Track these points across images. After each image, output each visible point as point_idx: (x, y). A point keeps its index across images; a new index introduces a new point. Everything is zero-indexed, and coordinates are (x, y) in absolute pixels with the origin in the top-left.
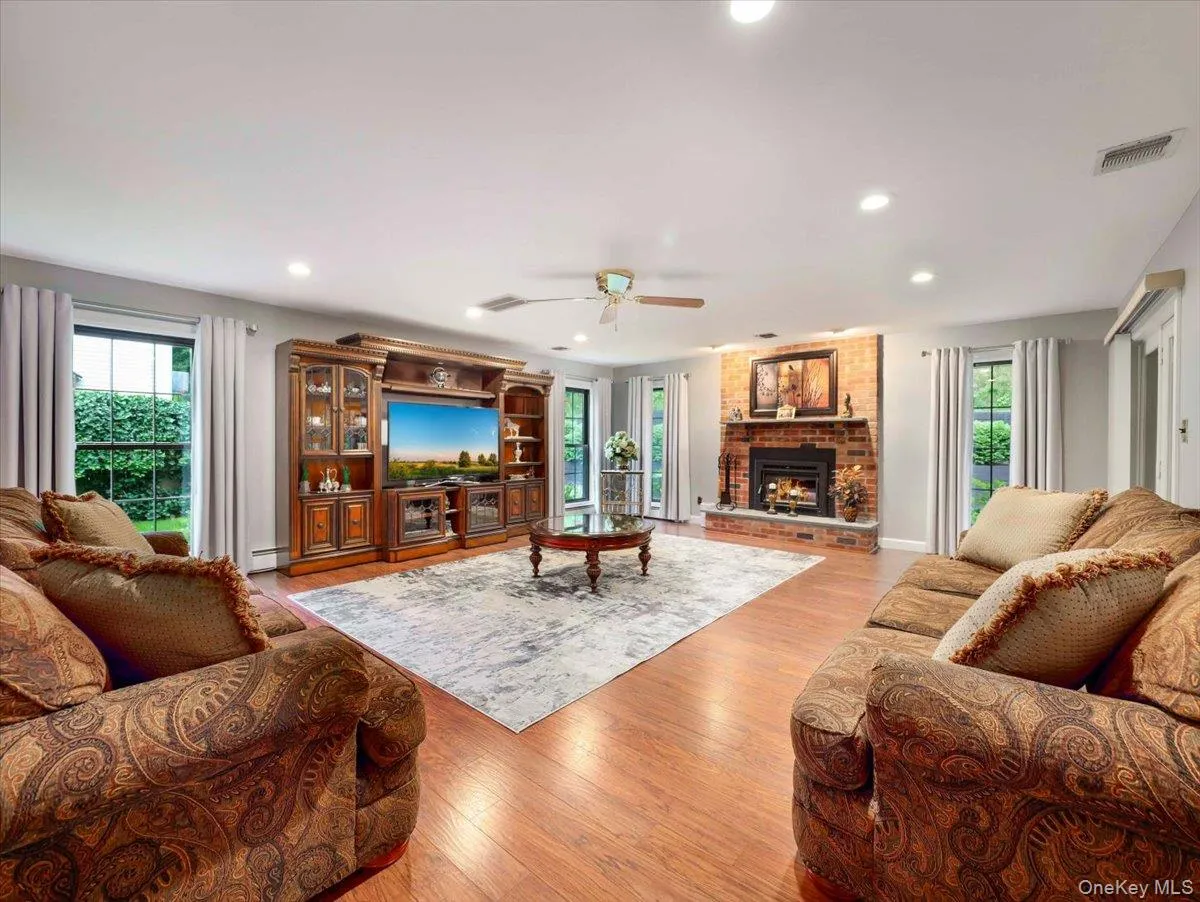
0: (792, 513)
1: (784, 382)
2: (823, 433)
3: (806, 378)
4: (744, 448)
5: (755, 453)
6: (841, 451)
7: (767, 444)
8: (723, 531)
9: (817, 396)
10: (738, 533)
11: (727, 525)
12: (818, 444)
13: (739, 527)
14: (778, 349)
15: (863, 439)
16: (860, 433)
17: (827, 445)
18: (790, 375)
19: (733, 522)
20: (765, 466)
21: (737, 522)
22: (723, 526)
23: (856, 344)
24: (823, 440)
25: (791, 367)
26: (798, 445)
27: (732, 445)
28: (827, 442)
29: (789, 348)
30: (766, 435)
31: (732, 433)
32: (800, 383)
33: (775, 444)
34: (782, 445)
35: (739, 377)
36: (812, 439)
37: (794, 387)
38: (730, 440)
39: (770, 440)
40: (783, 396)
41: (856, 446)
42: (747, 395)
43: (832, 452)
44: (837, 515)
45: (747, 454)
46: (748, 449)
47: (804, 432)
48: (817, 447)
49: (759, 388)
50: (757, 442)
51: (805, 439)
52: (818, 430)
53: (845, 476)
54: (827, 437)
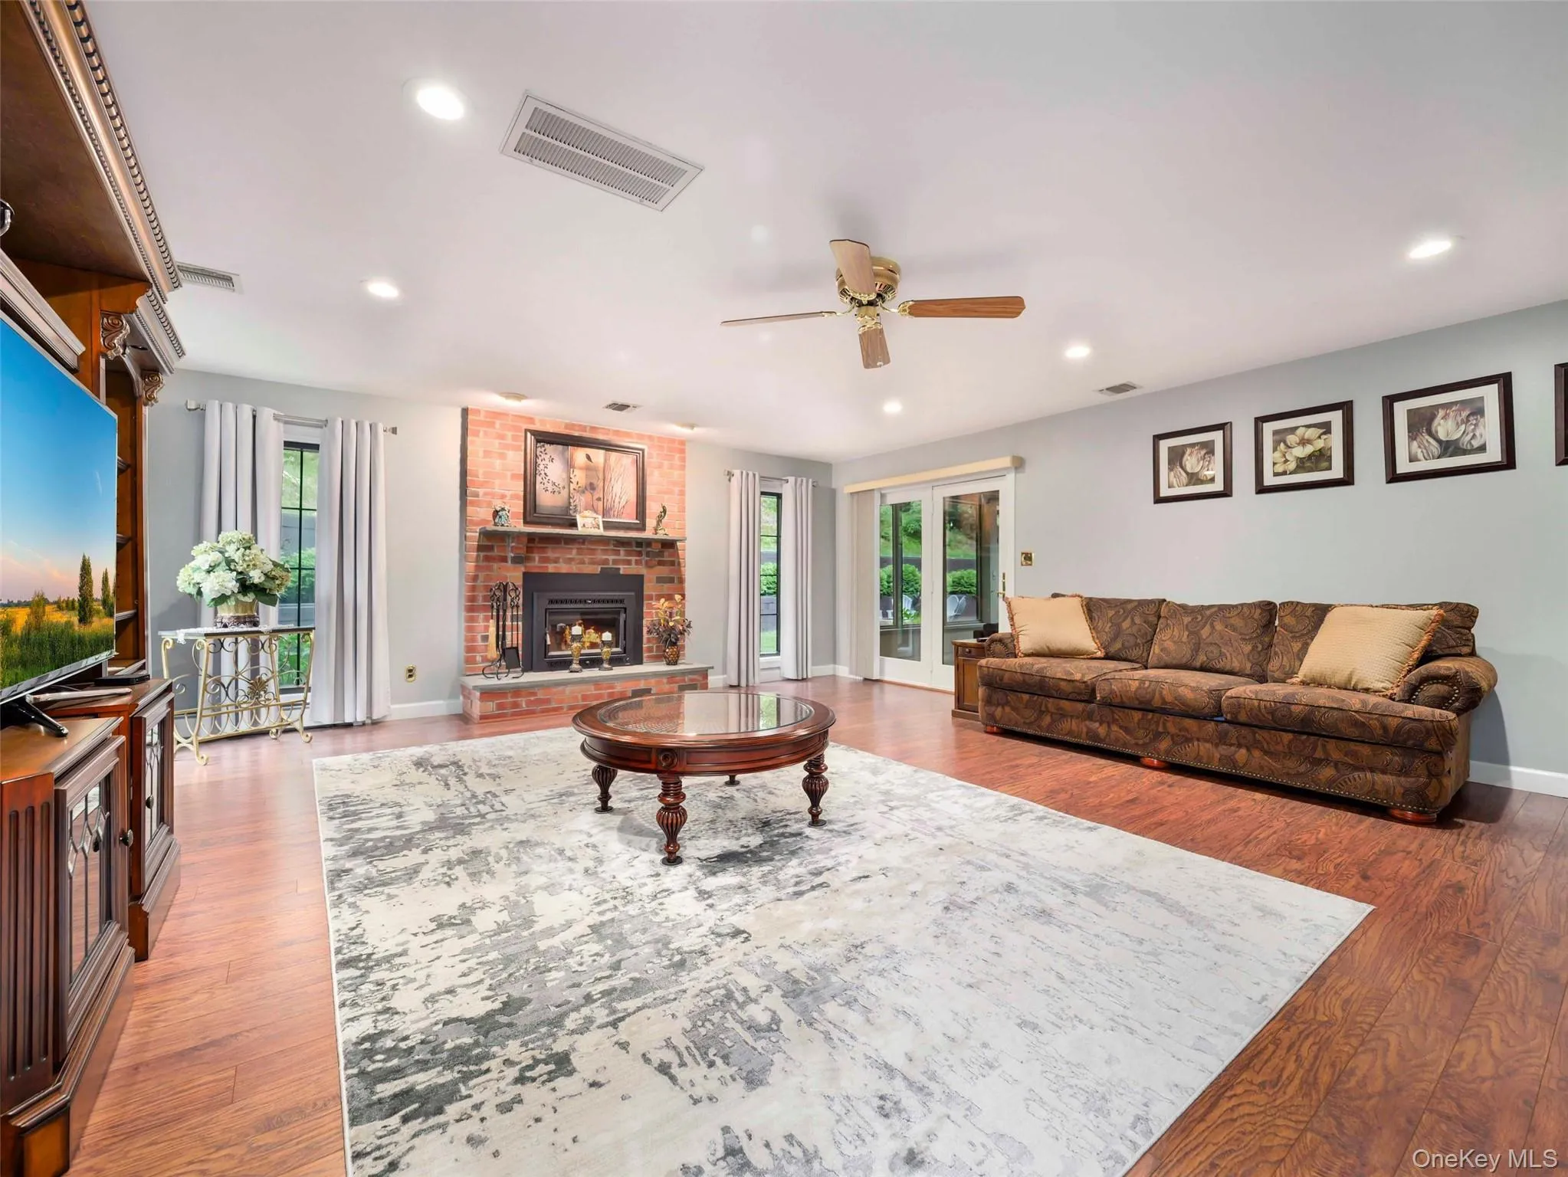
0: (606, 665)
1: (579, 477)
2: (628, 553)
3: (608, 477)
4: (514, 575)
5: (532, 580)
6: (651, 578)
7: (551, 568)
8: (514, 714)
9: (621, 505)
10: (543, 711)
11: (523, 703)
12: (623, 569)
13: (548, 701)
14: (567, 426)
15: (672, 563)
16: (670, 556)
17: (633, 569)
18: (588, 469)
19: (534, 694)
20: (551, 602)
21: (541, 695)
22: (516, 705)
23: (665, 445)
24: (629, 562)
25: (588, 457)
26: (598, 569)
27: (489, 569)
28: (633, 566)
29: (583, 428)
30: (550, 554)
31: (490, 548)
32: (601, 484)
33: (564, 568)
34: (574, 569)
35: (502, 456)
36: (615, 562)
37: (592, 487)
38: (487, 559)
39: (556, 561)
40: (577, 496)
41: (664, 571)
42: (519, 487)
43: (639, 579)
44: (645, 660)
45: (519, 583)
46: (521, 575)
47: (605, 551)
48: (621, 572)
49: (539, 479)
50: (536, 564)
51: (606, 562)
52: (622, 550)
53: (655, 611)
54: (633, 559)
